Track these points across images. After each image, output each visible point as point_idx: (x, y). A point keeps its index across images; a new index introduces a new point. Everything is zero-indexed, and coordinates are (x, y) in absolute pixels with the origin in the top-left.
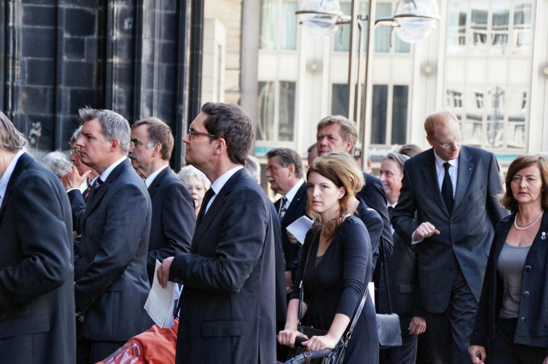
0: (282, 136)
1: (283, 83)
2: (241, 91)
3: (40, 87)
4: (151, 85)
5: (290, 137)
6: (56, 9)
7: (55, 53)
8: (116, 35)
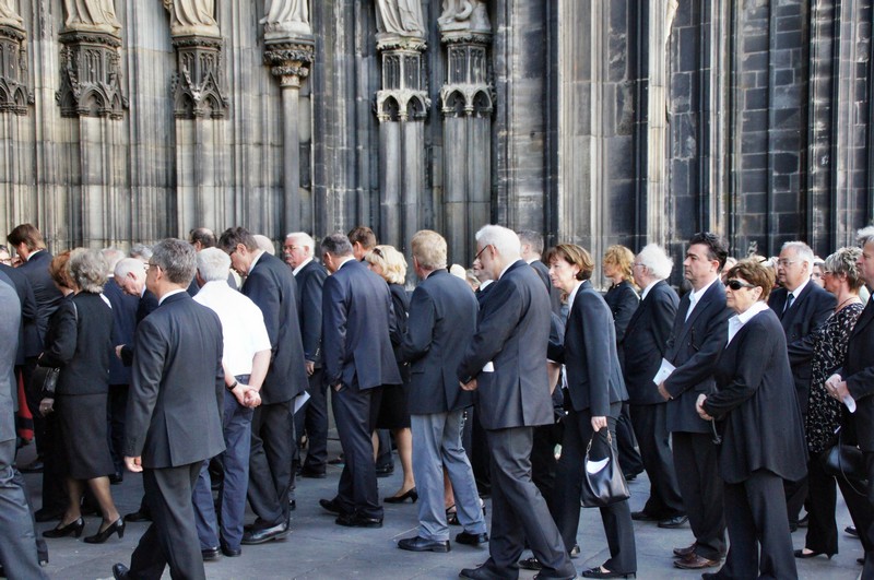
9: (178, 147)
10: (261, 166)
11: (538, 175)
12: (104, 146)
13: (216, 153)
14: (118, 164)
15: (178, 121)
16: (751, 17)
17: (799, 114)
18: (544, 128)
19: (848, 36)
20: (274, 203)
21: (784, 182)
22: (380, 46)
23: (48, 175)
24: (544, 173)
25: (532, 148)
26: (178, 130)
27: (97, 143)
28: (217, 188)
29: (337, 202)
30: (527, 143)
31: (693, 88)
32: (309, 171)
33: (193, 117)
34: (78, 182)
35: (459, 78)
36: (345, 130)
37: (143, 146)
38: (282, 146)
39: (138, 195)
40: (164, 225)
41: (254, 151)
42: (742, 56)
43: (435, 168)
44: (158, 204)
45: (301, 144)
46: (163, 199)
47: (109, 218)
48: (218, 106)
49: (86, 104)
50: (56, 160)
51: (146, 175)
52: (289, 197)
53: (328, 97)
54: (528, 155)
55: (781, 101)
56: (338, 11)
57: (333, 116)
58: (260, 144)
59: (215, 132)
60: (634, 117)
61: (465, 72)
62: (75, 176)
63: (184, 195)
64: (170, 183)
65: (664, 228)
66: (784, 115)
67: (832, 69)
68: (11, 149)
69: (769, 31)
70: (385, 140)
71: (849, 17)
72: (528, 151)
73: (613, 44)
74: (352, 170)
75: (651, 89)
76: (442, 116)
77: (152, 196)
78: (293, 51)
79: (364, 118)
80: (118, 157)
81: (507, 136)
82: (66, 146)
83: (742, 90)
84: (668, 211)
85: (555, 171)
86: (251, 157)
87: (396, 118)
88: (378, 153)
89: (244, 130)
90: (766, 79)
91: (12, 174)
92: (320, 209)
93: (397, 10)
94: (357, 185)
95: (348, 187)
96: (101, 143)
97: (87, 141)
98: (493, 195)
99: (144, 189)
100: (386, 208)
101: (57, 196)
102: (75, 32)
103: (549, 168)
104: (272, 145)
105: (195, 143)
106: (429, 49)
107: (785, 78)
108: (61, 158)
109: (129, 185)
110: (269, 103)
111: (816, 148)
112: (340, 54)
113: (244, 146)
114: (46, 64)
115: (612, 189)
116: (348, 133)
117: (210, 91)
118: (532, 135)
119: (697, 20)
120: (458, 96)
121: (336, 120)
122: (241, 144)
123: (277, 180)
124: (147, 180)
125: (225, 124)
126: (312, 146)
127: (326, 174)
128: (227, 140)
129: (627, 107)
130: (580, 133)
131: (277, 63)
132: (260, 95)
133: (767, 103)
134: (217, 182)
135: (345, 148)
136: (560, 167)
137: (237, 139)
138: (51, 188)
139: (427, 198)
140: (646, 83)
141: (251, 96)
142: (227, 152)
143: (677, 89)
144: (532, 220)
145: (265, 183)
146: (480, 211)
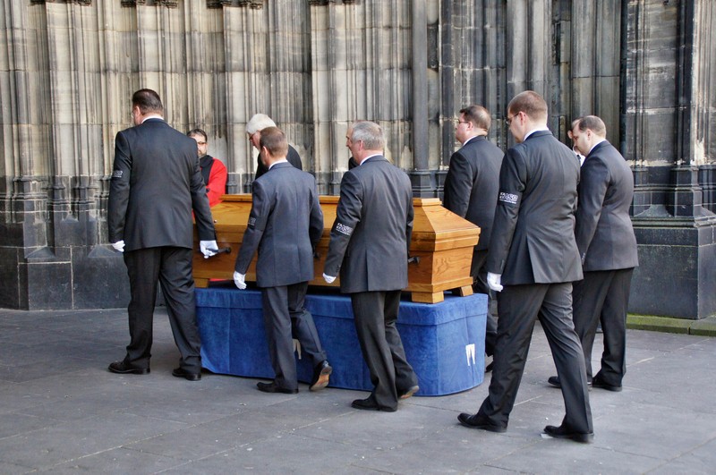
9: (313, 33)
10: (391, 49)
11: (670, 44)
12: (245, 34)
13: (348, 38)
14: (258, 51)
15: (312, 8)
20: (403, 84)
23: (196, 63)
24: (677, 43)
25: (666, 17)
26: (312, 16)
27: (239, 32)
28: (349, 71)
29: (464, 82)
30: (660, 12)
32: (437, 52)
33: (326, 3)
34: (222, 69)
36: (472, 10)
37: (280, 34)
38: (410, 28)
39: (277, 80)
40: (301, 108)
43: (563, 44)
44: (295, 89)
45: (428, 25)
46: (299, 84)
47: (250, 103)
50: (202, 47)
51: (284, 60)
52: (417, 78)
54: (659, 24)
58: (390, 27)
59: (347, 17)
62: (220, 63)
63: (318, 78)
64: (306, 68)
68: (163, 40)
70: (512, 17)
72: (660, 21)
74: (479, 49)
77: (289, 81)
80: (259, 45)
81: (638, 6)
82: (212, 35)
85: (689, 40)
86: (380, 39)
88: (506, 32)
89: (374, 13)
91: (164, 63)
92: (446, 88)
94: (484, 64)
95: (475, 66)
96: (243, 32)
97: (230, 30)
98: (623, 68)
99: (282, 74)
100: (512, 86)
101: (204, 83)
103: (683, 36)
104: (401, 28)
105: (328, 29)
108: (207, 47)
109: (268, 71)
113: (374, 29)
116: (475, 13)
122: (371, 28)
123: (406, 62)
124: (284, 66)
125: (357, 9)
126: (440, 26)
127: (453, 54)
128: (358, 24)
134: (349, 65)
135: (472, 28)
136: (696, 35)
137: (368, 22)
138: (199, 75)
139: (555, 74)
142: (358, 36)
144: (662, 93)
145: (395, 65)
146: (608, 86)
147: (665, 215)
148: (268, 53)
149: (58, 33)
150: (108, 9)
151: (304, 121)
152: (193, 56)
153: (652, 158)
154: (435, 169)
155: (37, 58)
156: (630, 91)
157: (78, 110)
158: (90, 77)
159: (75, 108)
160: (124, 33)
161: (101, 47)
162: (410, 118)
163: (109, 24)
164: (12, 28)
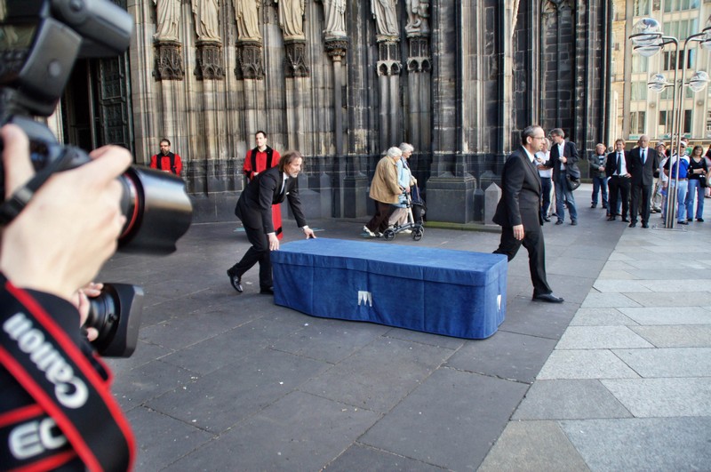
0: (639, 132)
1: (640, 112)
2: (623, 116)
3: (551, 119)
4: (591, 115)
5: (643, 132)
6: (557, 92)
7: (556, 107)
8: (578, 99)
9: (287, 91)
10: (324, 98)
11: (452, 99)
13: (304, 93)
14: (261, 100)
15: (287, 79)
16: (549, 28)
17: (571, 73)
18: (455, 77)
19: (592, 38)
20: (330, 115)
21: (564, 104)
22: (378, 40)
23: (231, 106)
24: (455, 98)
25: (450, 86)
26: (287, 83)
27: (252, 91)
28: (304, 109)
29: (359, 114)
30: (447, 84)
31: (524, 58)
32: (346, 100)
33: (293, 77)
34: (244, 108)
35: (415, 54)
36: (362, 80)
37: (271, 91)
38: (334, 88)
39: (270, 113)
41: (321, 91)
42: (545, 46)
43: (404, 97)
44: (279, 117)
45: (342, 87)
46: (281, 115)
48: (305, 72)
49: (247, 74)
50: (234, 98)
51: (273, 104)
52: (337, 112)
53: (354, 66)
54: (448, 90)
55: (563, 67)
56: (359, 25)
57: (357, 74)
58: (324, 88)
59: (303, 83)
60: (497, 72)
61: (418, 51)
62: (243, 106)
63: (290, 113)
64: (284, 107)
65: (511, 124)
66: (564, 73)
67: (585, 53)
68: (216, 95)
69: (557, 35)
70: (381, 85)
71: (592, 29)
72: (448, 88)
73: (487, 37)
74: (366, 99)
75: (505, 58)
76: (407, 72)
77: (276, 114)
78: (338, 45)
79: (371, 75)
80: (261, 97)
81: (438, 81)
82: (239, 93)
83: (546, 62)
84: (513, 116)
85: (460, 97)
86: (319, 94)
87: (386, 74)
88: (378, 91)
89: (316, 82)
90: (556, 57)
91: (216, 107)
92: (351, 117)
93: (386, 23)
94: (368, 105)
95: (364, 106)
96: (254, 91)
97: (248, 90)
98: (432, 109)
99: (272, 111)
100: (382, 116)
101: (236, 115)
102: (242, 42)
103: (458, 95)
104: (329, 88)
105: (295, 89)
106: (401, 41)
107: (565, 57)
108: (237, 98)
109: (266, 109)
110: (327, 69)
111: (578, 89)
112: (360, 45)
113: (316, 89)
114: (230, 57)
115: (487, 105)
116: (364, 82)
117: (301, 64)
118: (450, 80)
119: (526, 27)
120: (415, 63)
121: (358, 75)
123: (332, 104)
124: (273, 106)
125: (308, 79)
126: (347, 88)
127: (354, 101)
128: (308, 86)
129: (494, 67)
130: (472, 79)
131: (331, 50)
132: (323, 65)
133: (557, 69)
134: (304, 106)
135: (362, 88)
136: (463, 95)
137: (313, 86)
138: (233, 112)
140: (503, 56)
141: (319, 66)
142: (308, 92)
143: (517, 59)
144: (450, 120)
145: (326, 106)
146: (425, 116)
147: (452, 176)
148: (265, 100)
149: (168, 94)
150: (190, 82)
151: (283, 133)
152: (230, 103)
153: (445, 150)
154: (345, 154)
155: (158, 106)
156: (436, 119)
157: (177, 130)
158: (182, 114)
159: (175, 129)
160: (198, 93)
161: (187, 99)
162: (334, 130)
163: (190, 89)
164: (147, 93)
